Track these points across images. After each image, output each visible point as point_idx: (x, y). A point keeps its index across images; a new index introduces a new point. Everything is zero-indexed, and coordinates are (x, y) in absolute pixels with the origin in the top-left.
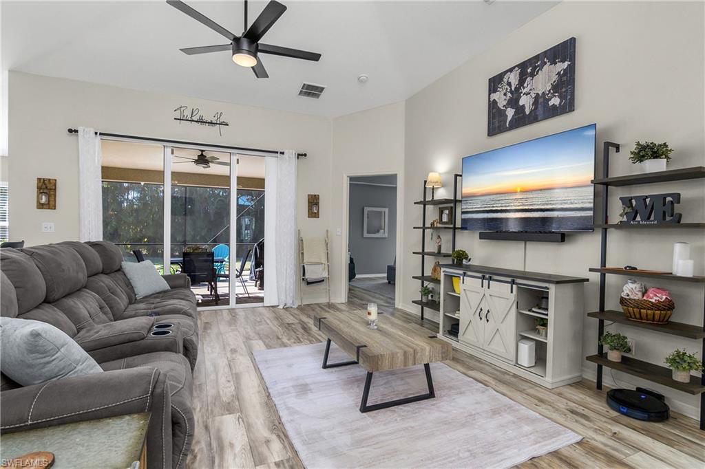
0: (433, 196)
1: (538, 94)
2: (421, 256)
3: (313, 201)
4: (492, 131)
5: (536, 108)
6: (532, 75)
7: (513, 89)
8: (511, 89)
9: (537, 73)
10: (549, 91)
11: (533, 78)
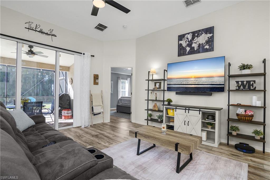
0: (153, 78)
1: (200, 44)
2: (147, 101)
3: (96, 77)
4: (180, 55)
5: (199, 48)
6: (197, 37)
7: (189, 41)
8: (188, 40)
9: (200, 36)
10: (205, 43)
11: (198, 38)
